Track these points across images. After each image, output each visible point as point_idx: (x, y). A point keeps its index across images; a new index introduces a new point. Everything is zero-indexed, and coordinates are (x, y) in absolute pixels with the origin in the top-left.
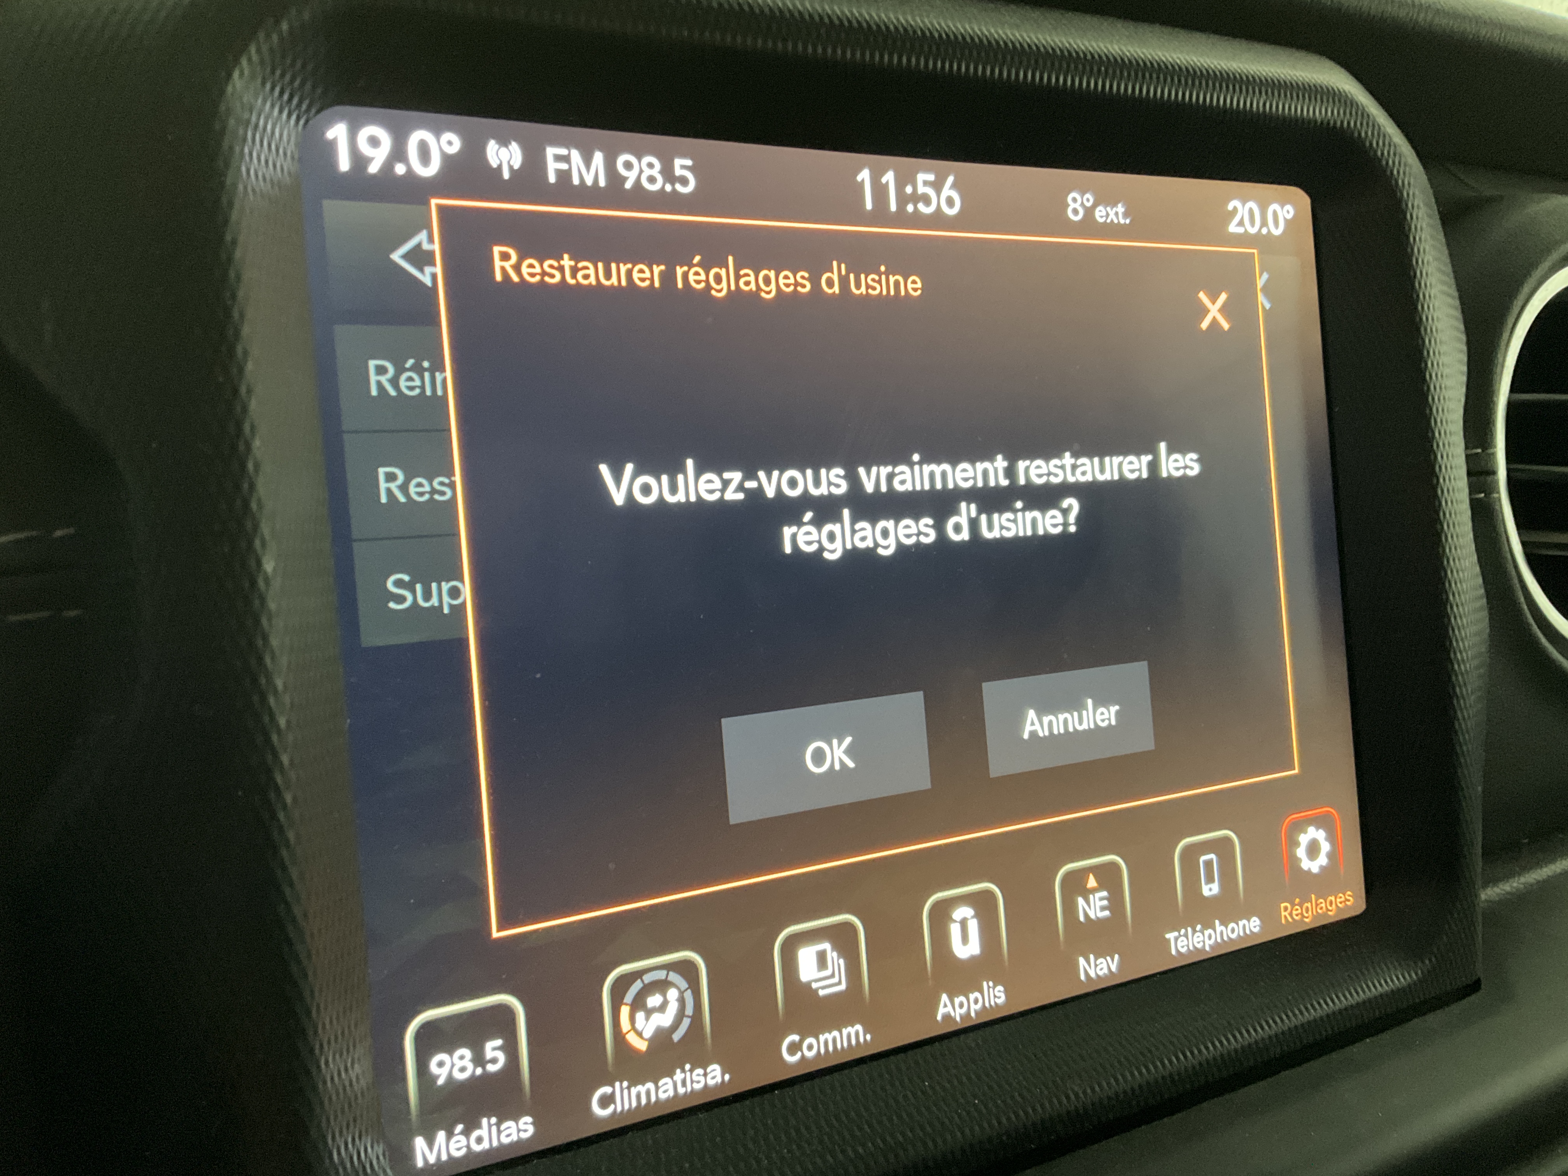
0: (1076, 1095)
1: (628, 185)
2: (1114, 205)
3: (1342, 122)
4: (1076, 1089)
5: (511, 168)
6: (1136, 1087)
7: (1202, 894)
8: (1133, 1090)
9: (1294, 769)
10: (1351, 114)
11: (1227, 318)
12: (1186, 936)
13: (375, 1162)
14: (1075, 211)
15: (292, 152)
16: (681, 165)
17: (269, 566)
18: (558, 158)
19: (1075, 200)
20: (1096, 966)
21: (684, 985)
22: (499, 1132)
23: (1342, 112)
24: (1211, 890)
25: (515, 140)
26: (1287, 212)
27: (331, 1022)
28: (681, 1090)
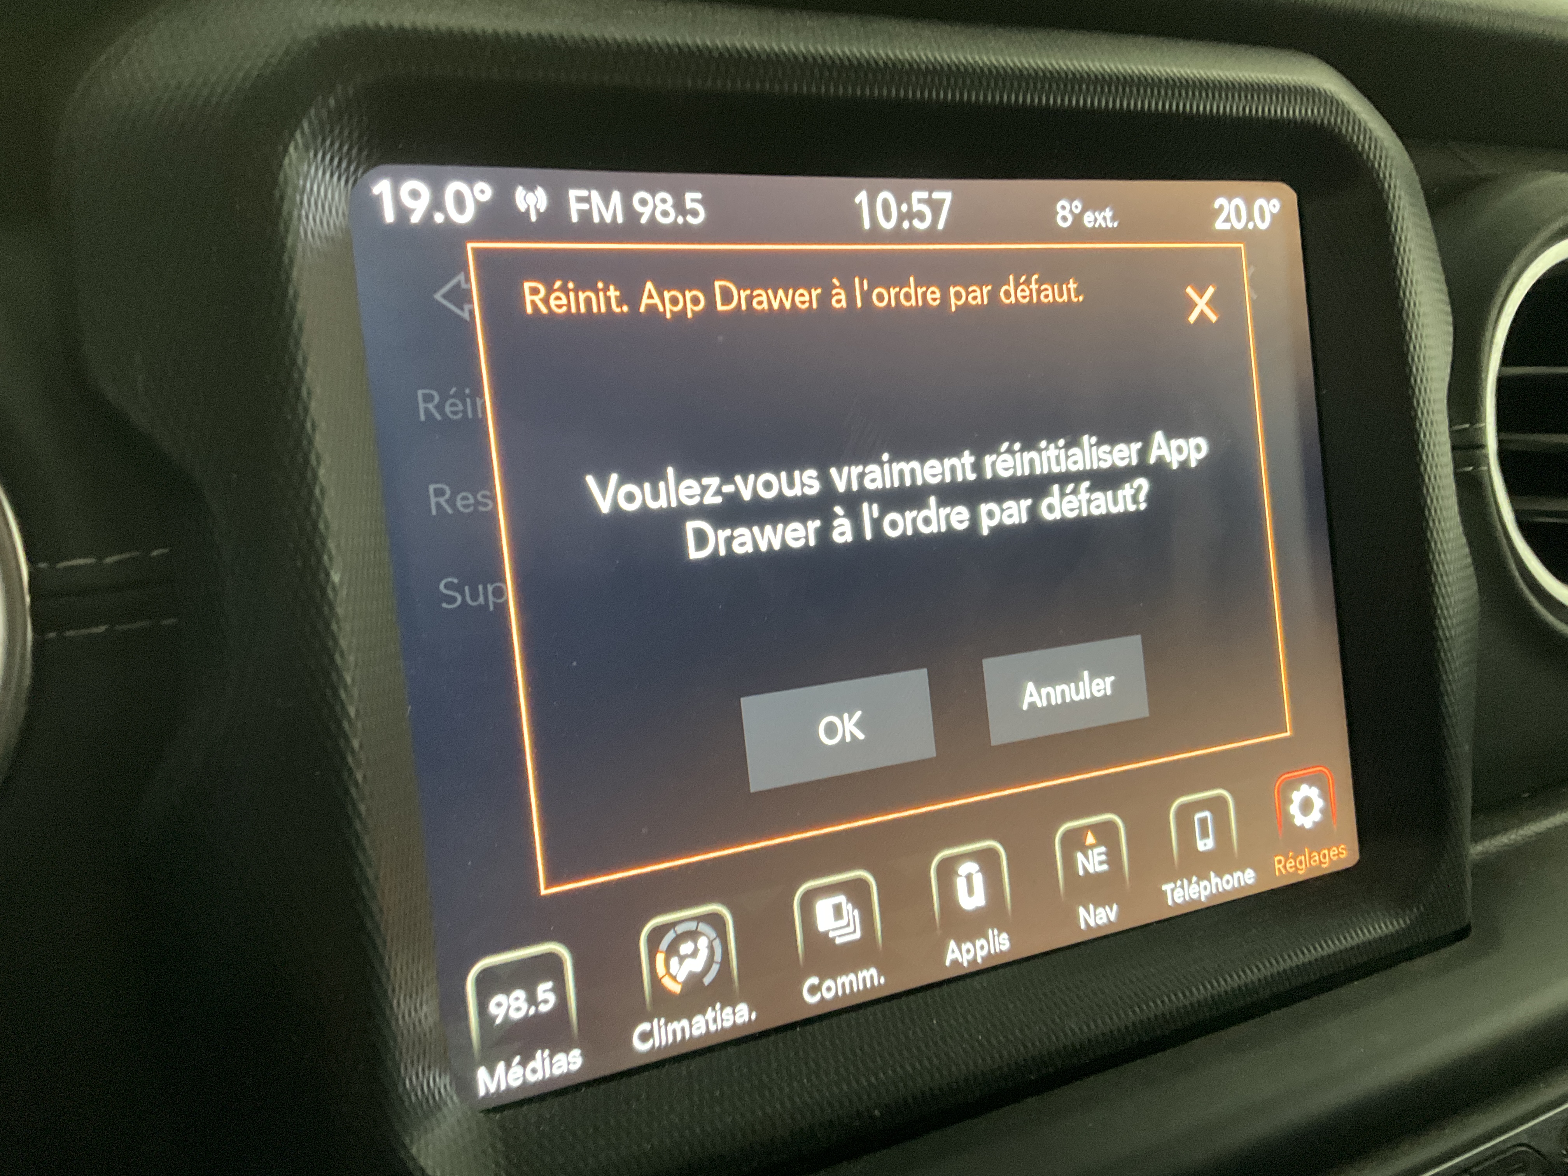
0: (1074, 1033)
1: (644, 220)
2: (1102, 209)
3: (1322, 120)
4: (1073, 1026)
5: (537, 211)
6: (1130, 1024)
7: (1197, 850)
8: (1126, 1028)
9: (1287, 732)
10: (1331, 112)
11: (1215, 310)
12: (1182, 887)
13: (442, 1091)
14: (1064, 219)
15: (343, 210)
16: (692, 199)
17: (336, 577)
18: (580, 200)
19: (1063, 208)
20: (1095, 915)
21: (713, 934)
22: (551, 1065)
23: (1322, 110)
24: (1205, 845)
25: (541, 185)
26: (1273, 206)
27: (401, 969)
28: (713, 1028)
